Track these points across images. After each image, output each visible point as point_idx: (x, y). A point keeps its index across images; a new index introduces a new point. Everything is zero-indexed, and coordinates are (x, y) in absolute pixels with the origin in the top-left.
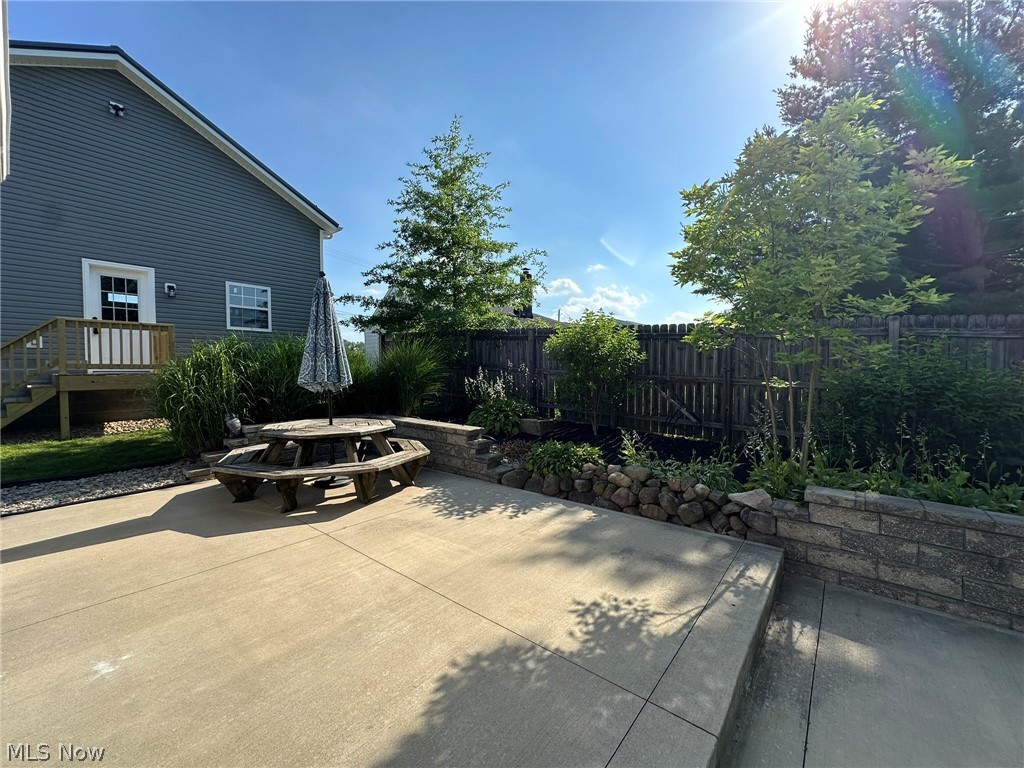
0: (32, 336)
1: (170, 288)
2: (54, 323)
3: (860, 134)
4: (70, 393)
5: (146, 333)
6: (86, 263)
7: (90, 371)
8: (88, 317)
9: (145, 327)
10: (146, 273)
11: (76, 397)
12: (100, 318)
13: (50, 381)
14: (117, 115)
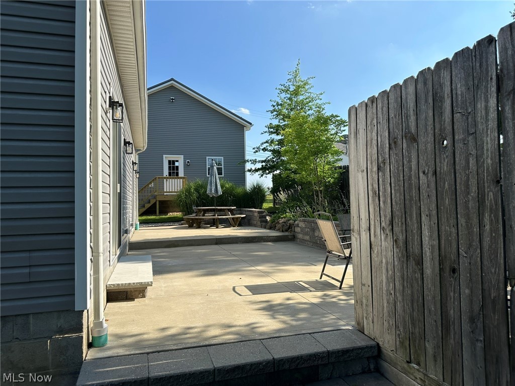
0: (151, 183)
1: (188, 162)
2: (156, 178)
3: (301, 119)
4: (159, 201)
5: (181, 180)
6: (164, 156)
7: (165, 194)
8: (165, 176)
9: (181, 178)
10: (181, 157)
11: (161, 202)
12: (168, 176)
13: (155, 197)
14: (173, 101)
